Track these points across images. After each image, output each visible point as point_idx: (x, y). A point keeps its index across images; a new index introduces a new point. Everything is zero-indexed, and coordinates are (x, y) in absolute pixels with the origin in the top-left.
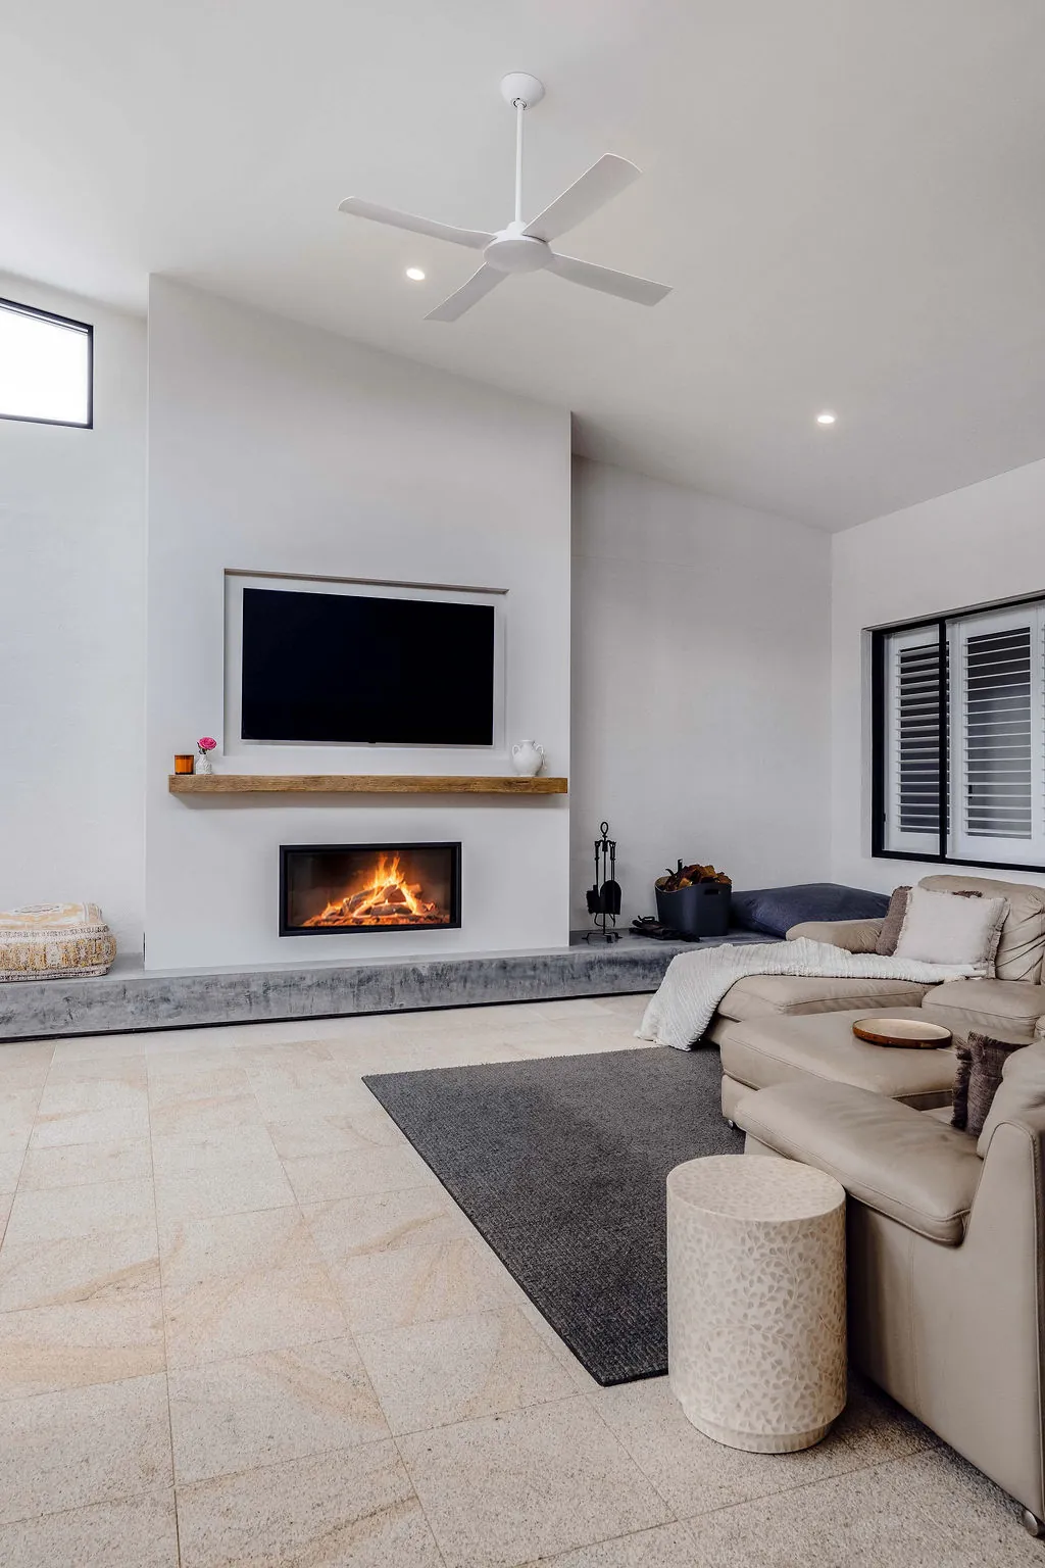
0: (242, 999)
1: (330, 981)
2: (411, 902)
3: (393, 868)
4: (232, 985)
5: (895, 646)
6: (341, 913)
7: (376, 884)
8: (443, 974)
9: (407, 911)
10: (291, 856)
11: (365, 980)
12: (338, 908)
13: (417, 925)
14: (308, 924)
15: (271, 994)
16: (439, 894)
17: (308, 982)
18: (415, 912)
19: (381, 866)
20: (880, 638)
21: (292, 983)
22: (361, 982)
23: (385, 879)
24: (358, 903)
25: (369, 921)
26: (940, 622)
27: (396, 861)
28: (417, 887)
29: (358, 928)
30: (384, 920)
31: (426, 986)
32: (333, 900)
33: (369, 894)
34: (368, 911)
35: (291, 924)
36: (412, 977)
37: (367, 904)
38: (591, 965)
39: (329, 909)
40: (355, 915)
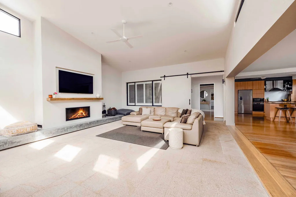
0: (64, 131)
1: (76, 126)
2: (84, 114)
4: (62, 129)
5: (129, 84)
6: (75, 117)
7: (79, 112)
8: (90, 123)
10: (67, 109)
11: (81, 125)
13: (85, 117)
14: (70, 119)
15: (68, 129)
16: (87, 113)
17: (73, 127)
19: (80, 109)
20: (127, 83)
21: (71, 127)
22: (80, 126)
23: (81, 111)
24: (77, 115)
25: (79, 117)
26: (135, 82)
27: (82, 109)
28: (85, 112)
29: (77, 118)
30: (81, 117)
31: (89, 125)
32: (73, 115)
34: (78, 116)
35: (67, 119)
36: (87, 124)
38: (106, 120)
39: (73, 116)
40: (77, 116)
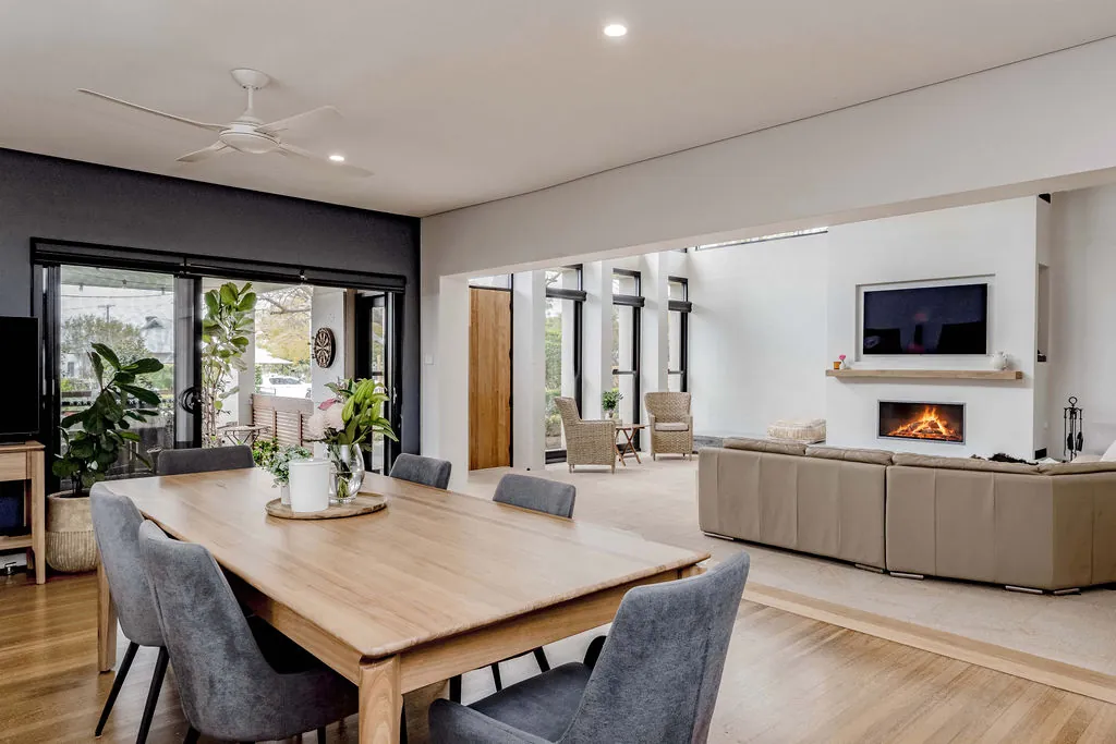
2: (942, 429)
3: (933, 414)
6: (907, 430)
7: (924, 419)
9: (940, 432)
10: (883, 406)
12: (905, 428)
13: (944, 439)
14: (892, 433)
16: (953, 425)
18: (944, 434)
19: (927, 410)
23: (929, 418)
24: (915, 427)
25: (921, 435)
27: (934, 410)
28: (945, 423)
29: (916, 437)
30: (928, 436)
32: (903, 425)
33: (921, 423)
34: (920, 431)
35: (883, 432)
37: (919, 428)
39: (901, 429)
40: (914, 432)
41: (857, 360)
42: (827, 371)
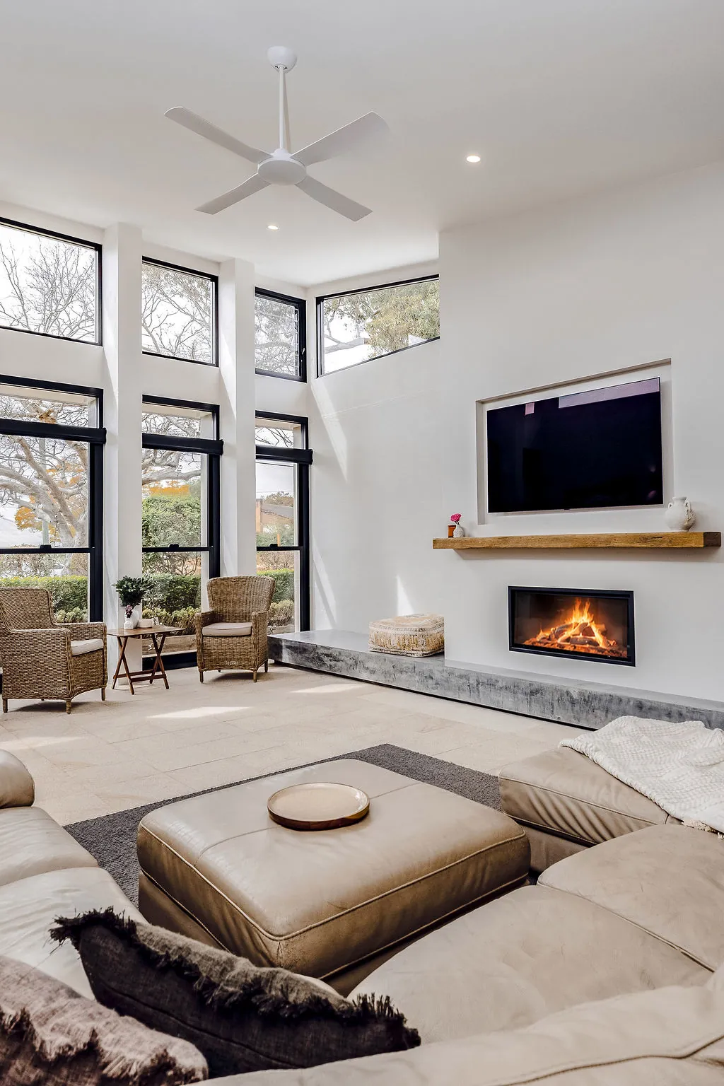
0: (466, 688)
1: (514, 687)
2: (598, 637)
3: (586, 610)
4: (461, 677)
6: (549, 639)
7: (573, 620)
8: (590, 701)
9: (596, 644)
10: (516, 594)
11: (534, 692)
12: (548, 634)
13: (601, 657)
14: (527, 643)
15: (481, 688)
16: (618, 634)
17: (499, 685)
18: (602, 646)
19: (577, 607)
22: (532, 693)
23: (580, 618)
24: (561, 632)
25: (569, 647)
27: (587, 605)
28: (603, 627)
29: (560, 652)
30: (580, 648)
31: (577, 707)
32: (545, 628)
33: (569, 626)
34: (568, 640)
35: (517, 642)
36: (567, 699)
37: (568, 634)
39: (542, 635)
40: (559, 641)
41: (482, 521)
42: (435, 542)
